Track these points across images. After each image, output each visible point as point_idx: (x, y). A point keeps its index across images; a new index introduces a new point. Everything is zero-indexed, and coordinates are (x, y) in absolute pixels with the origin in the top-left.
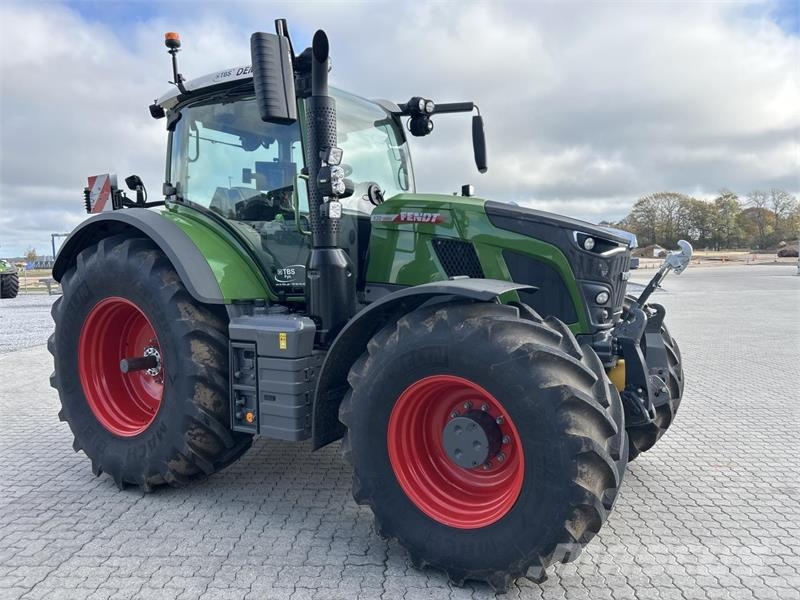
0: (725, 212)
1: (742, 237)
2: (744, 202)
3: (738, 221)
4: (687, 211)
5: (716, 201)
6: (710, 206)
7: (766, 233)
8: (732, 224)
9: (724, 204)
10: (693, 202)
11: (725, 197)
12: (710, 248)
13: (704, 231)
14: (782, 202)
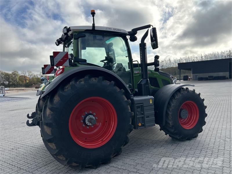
0: (15, 76)
1: (21, 83)
2: (20, 73)
3: (19, 79)
4: (3, 76)
5: (12, 73)
6: (10, 74)
7: (27, 82)
8: (18, 80)
9: (14, 74)
10: (5, 73)
11: (15, 72)
12: (12, 87)
13: (9, 82)
14: (30, 74)
